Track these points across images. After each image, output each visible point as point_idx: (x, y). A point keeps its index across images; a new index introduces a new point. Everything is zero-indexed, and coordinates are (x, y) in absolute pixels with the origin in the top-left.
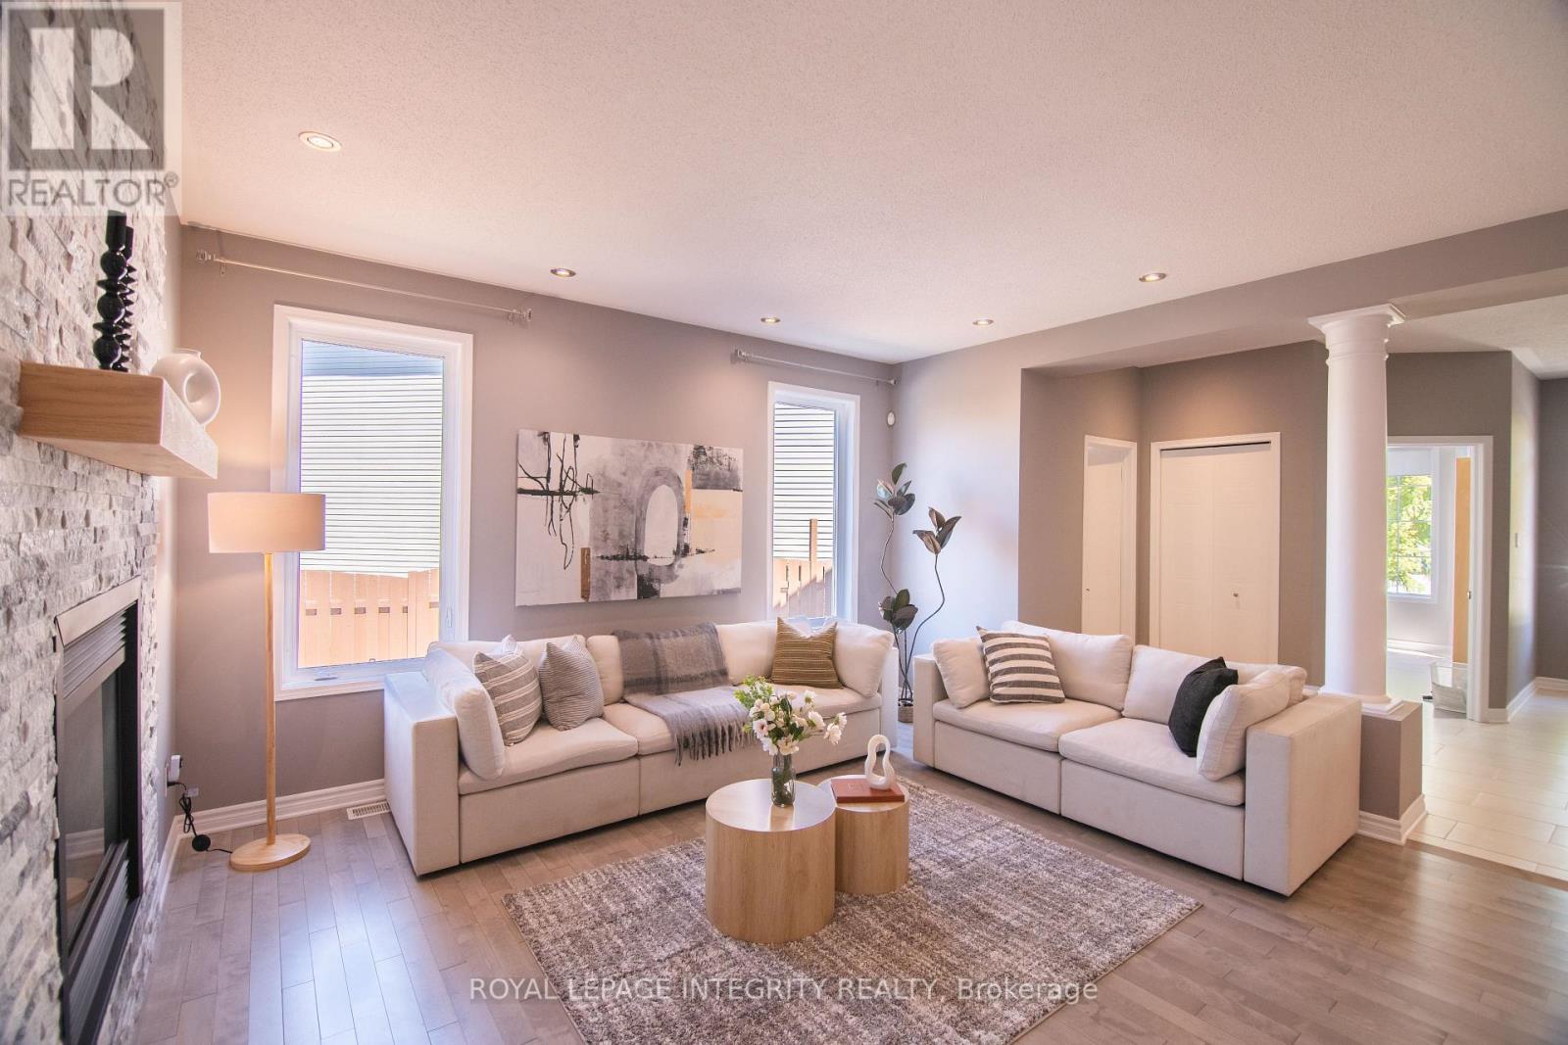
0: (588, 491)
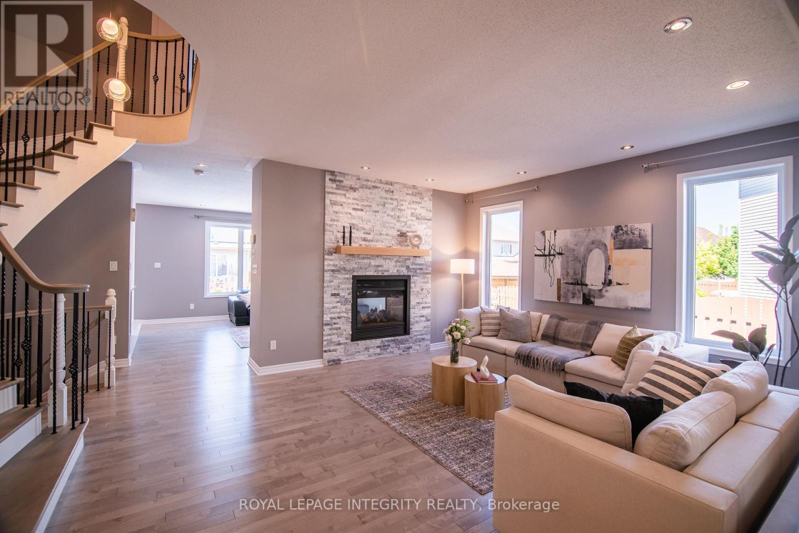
0: (560, 254)
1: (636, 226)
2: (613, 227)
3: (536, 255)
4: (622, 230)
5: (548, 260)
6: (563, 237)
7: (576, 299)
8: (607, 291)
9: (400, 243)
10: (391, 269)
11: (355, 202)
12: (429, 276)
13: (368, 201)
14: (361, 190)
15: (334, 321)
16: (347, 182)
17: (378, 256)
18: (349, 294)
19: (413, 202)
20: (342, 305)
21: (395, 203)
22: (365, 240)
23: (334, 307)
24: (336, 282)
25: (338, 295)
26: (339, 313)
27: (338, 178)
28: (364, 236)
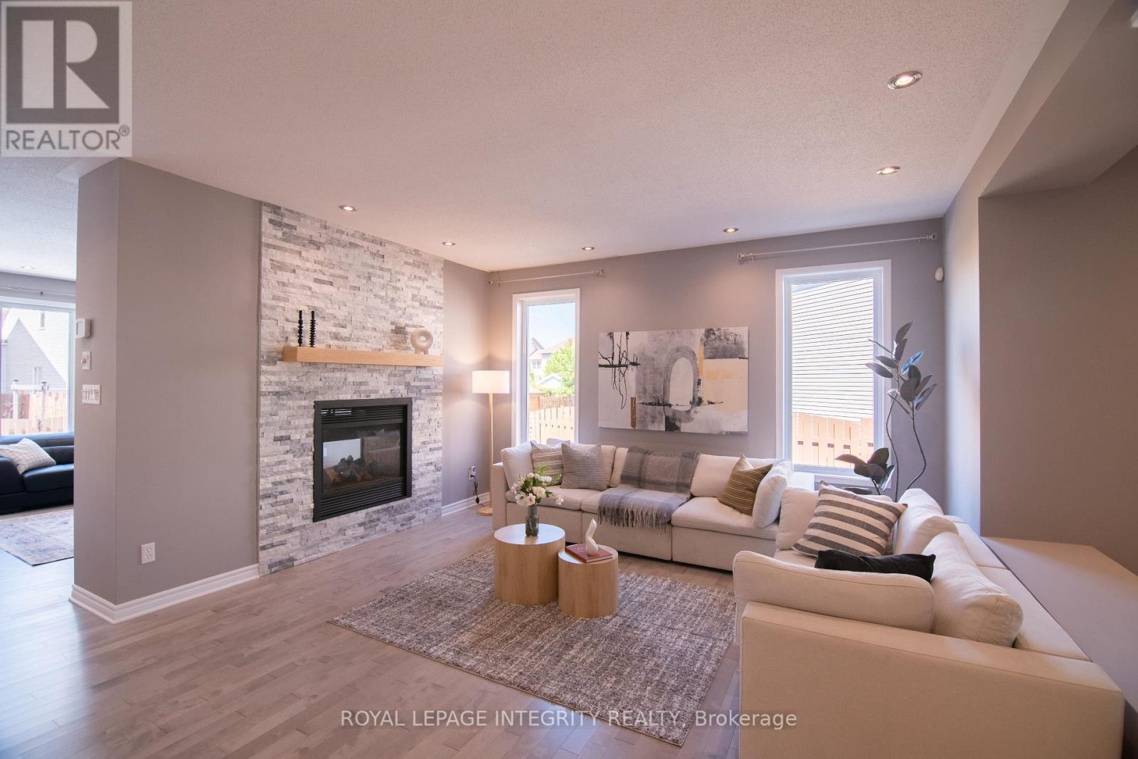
0: (634, 364)
1: (731, 329)
2: (703, 331)
3: (600, 366)
4: (714, 334)
5: (617, 372)
6: (638, 342)
7: (656, 424)
8: (696, 412)
9: (396, 345)
10: (381, 388)
11: (318, 267)
12: (440, 398)
13: (341, 268)
14: (329, 248)
15: (280, 488)
16: (303, 231)
17: (359, 366)
18: (307, 436)
19: (415, 276)
20: (294, 456)
21: (387, 276)
22: (336, 337)
23: (280, 463)
24: (283, 414)
25: (288, 438)
26: (290, 472)
27: (286, 220)
28: (334, 330)
